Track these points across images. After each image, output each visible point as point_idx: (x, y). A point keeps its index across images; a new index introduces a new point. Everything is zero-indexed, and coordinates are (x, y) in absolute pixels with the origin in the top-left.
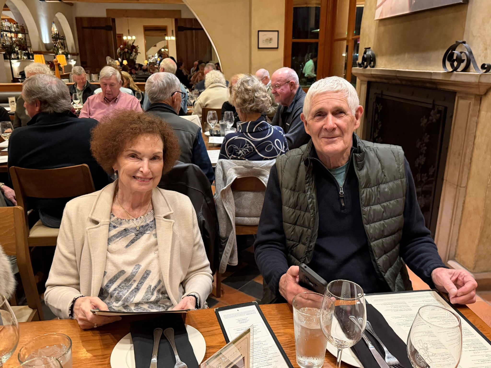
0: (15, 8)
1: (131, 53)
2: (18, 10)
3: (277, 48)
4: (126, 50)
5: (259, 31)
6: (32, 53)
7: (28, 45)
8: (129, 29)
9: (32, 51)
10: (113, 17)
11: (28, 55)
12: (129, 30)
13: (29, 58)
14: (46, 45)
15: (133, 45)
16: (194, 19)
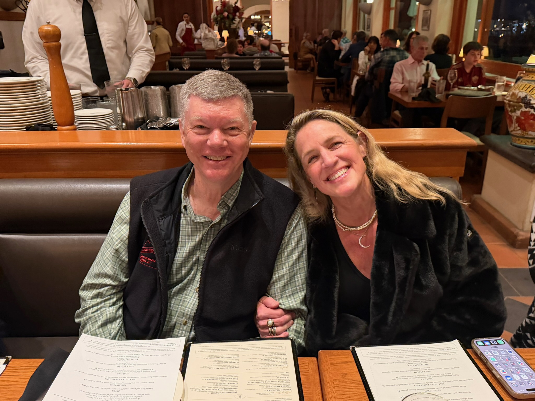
4: (226, 14)
15: (235, 5)
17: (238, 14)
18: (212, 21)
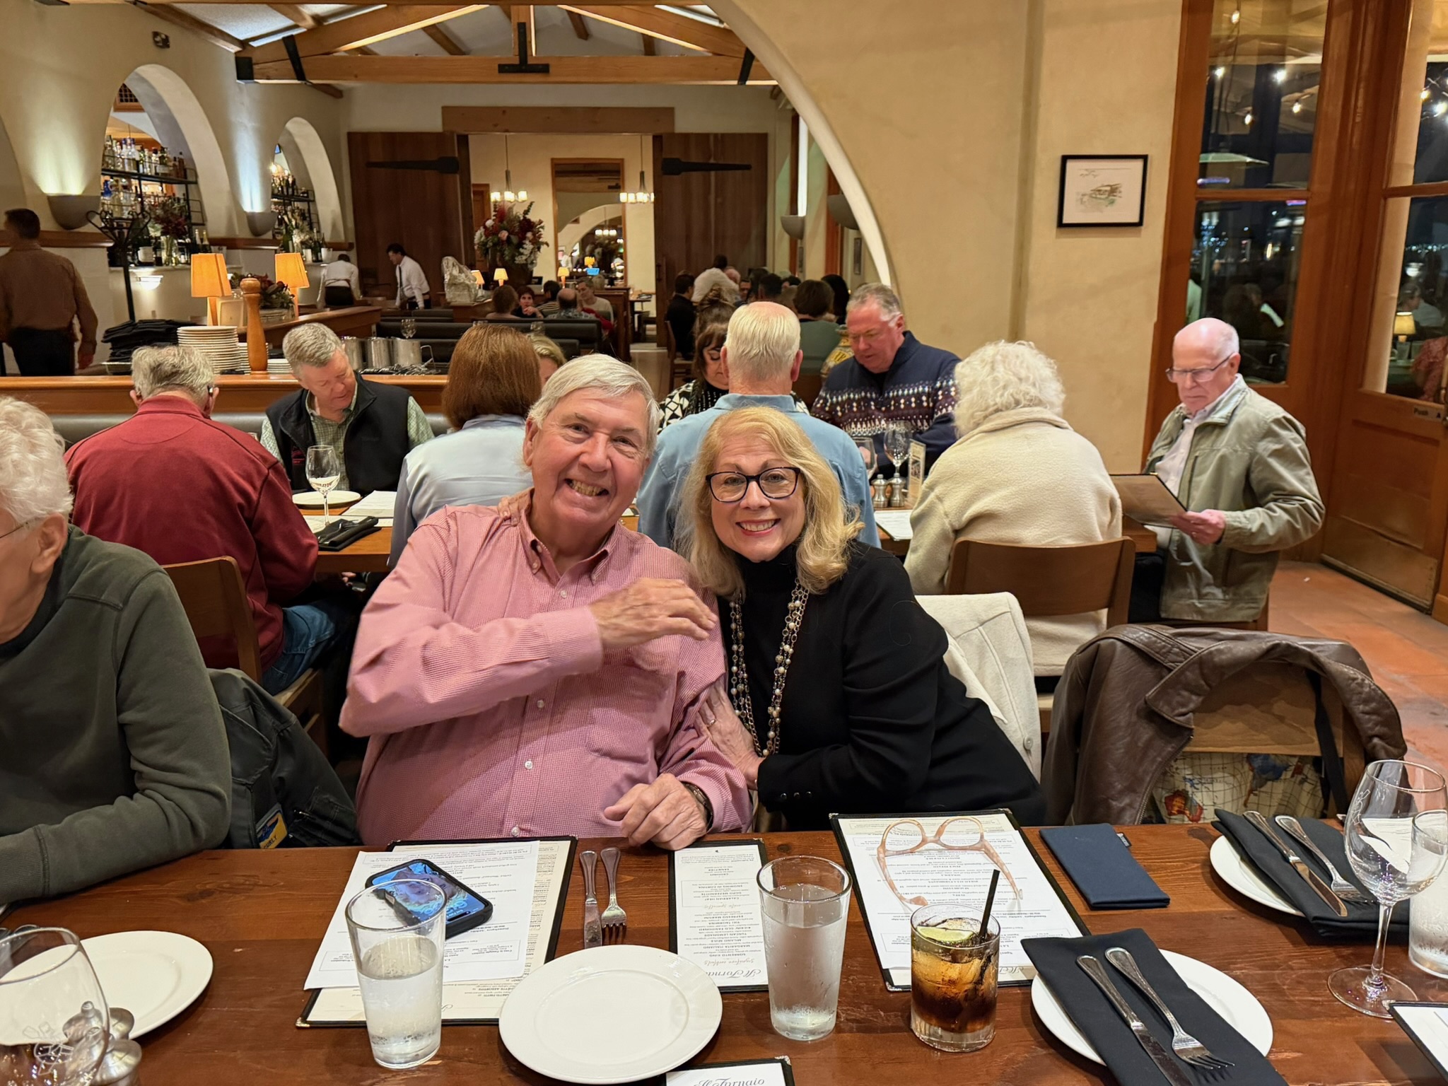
0: (159, 102)
1: (520, 245)
2: (169, 110)
3: (1140, 224)
4: (504, 235)
5: (1065, 159)
6: (206, 242)
7: (195, 218)
8: (510, 169)
9: (205, 237)
10: (462, 132)
12: (507, 173)
14: (251, 218)
15: (525, 218)
16: (716, 135)
17: (529, 235)
18: (476, 247)
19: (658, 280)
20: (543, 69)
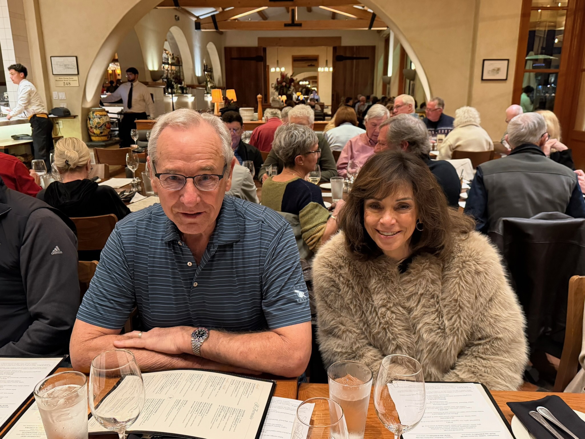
0: (173, 38)
1: (290, 87)
2: (175, 40)
3: (506, 79)
4: (284, 83)
5: (484, 60)
6: (186, 86)
7: (182, 78)
8: (279, 59)
9: (185, 84)
10: (264, 46)
11: (182, 88)
12: (278, 61)
13: (183, 93)
14: (198, 78)
15: (291, 78)
16: (356, 47)
17: (292, 84)
19: (333, 100)
20: (300, 25)
